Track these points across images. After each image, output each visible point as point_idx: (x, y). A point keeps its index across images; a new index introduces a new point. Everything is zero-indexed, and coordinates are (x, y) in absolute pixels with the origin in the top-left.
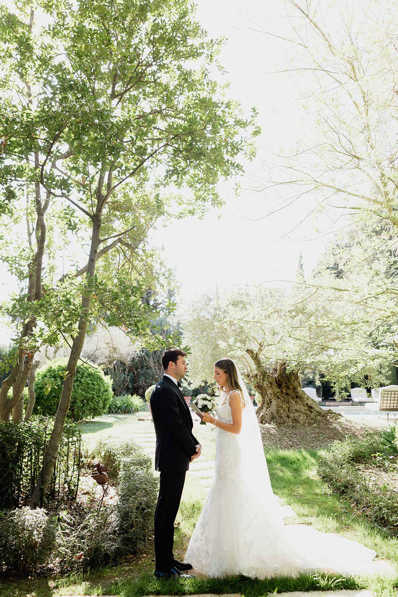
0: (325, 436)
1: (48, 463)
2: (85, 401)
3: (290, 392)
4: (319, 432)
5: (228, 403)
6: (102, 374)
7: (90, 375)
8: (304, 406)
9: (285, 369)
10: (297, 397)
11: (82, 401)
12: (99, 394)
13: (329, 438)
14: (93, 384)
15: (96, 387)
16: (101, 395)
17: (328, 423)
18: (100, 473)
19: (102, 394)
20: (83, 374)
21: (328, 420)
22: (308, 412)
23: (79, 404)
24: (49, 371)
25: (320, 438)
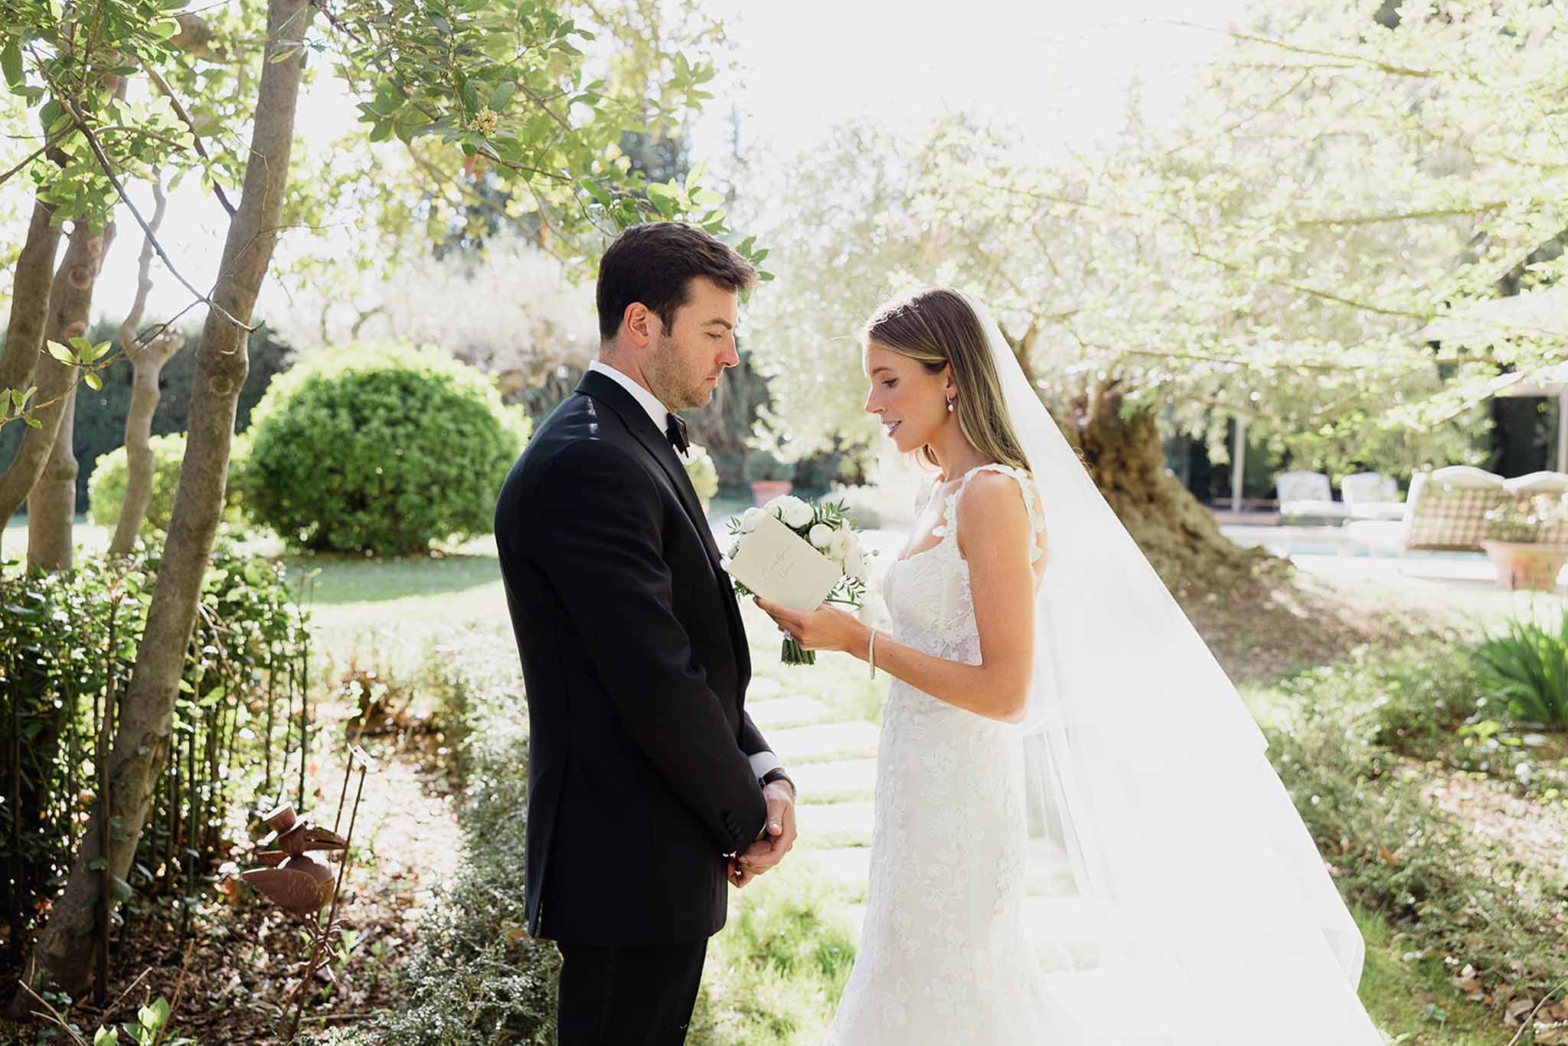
0: (1252, 639)
1: (127, 760)
2: (435, 489)
3: (1129, 480)
4: (1231, 625)
5: (951, 542)
6: (491, 400)
7: (450, 402)
8: (1172, 529)
9: (1117, 402)
10: (1151, 499)
11: (423, 489)
12: (482, 465)
13: (1267, 647)
14: (461, 433)
15: (472, 443)
16: (487, 468)
17: (1254, 591)
18: (298, 860)
19: (493, 466)
20: (427, 398)
21: (1253, 582)
22: (1187, 552)
23: (413, 497)
24: (314, 385)
25: (1238, 646)
